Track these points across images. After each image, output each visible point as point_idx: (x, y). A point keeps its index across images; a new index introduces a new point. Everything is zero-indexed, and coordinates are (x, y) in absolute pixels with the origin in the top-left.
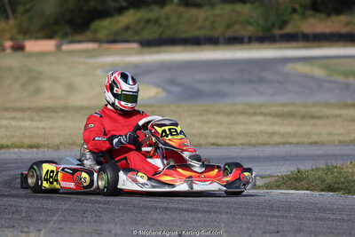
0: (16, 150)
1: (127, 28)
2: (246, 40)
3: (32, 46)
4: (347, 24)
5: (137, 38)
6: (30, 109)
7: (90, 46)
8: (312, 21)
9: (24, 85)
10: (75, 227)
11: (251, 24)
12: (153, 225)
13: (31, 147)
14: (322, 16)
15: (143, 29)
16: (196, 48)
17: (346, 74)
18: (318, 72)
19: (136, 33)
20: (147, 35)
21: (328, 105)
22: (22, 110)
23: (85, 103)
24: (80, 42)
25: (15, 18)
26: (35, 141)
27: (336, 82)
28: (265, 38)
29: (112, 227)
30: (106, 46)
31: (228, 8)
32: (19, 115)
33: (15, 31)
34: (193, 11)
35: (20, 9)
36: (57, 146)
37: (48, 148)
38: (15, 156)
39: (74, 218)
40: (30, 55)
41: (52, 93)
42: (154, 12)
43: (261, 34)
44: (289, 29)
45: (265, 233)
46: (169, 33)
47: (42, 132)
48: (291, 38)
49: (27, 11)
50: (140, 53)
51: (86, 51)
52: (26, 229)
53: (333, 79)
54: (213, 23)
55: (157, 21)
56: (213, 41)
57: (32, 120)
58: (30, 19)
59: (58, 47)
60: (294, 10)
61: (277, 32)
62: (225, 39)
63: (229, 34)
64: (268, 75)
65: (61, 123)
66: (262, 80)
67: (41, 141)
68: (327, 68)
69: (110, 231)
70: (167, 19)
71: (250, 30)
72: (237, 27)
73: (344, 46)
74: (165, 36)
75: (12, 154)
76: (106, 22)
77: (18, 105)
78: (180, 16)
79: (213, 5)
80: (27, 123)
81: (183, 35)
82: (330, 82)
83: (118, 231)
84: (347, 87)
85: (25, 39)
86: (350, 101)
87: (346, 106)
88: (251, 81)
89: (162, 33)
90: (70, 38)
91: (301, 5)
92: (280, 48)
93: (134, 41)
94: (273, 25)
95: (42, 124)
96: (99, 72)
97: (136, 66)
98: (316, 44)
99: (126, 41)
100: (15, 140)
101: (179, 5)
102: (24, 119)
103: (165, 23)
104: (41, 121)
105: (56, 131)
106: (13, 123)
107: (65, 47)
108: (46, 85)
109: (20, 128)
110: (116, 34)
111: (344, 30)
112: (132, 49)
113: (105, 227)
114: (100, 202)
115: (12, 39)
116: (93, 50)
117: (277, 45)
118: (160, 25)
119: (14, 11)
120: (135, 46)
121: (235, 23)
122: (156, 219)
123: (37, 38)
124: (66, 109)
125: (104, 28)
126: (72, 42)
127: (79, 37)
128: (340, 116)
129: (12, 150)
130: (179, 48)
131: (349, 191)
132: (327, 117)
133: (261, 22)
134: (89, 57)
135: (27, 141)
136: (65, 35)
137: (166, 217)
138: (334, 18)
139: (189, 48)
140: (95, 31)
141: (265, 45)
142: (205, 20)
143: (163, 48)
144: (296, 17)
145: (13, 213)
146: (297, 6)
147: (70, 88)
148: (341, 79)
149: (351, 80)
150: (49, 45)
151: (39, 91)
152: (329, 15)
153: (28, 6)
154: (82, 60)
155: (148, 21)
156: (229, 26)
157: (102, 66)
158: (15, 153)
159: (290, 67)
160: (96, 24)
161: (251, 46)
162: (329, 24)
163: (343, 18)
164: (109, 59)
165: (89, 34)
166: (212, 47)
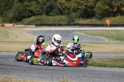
0: (3, 52)
1: (32, 21)
2: (64, 25)
3: (6, 25)
4: (90, 22)
5: (35, 24)
6: (6, 42)
7: (22, 25)
8: (81, 20)
9: (4, 35)
10: (22, 74)
11: (65, 21)
12: (44, 74)
13: (7, 52)
14: (84, 19)
15: (36, 21)
16: (50, 27)
17: (90, 35)
18: (83, 34)
19: (34, 22)
20: (37, 23)
21: (86, 43)
22: (4, 42)
23: (21, 40)
24: (19, 24)
25: (2, 18)
26: (9, 50)
27: (87, 37)
28: (69, 25)
29: (33, 74)
30: (26, 25)
31: (59, 16)
32: (4, 43)
33: (2, 21)
34: (50, 17)
35: (3, 15)
36: (15, 52)
37: (12, 52)
38: (3, 54)
39: (21, 72)
40: (6, 27)
41: (12, 38)
42: (39, 17)
43: (67, 24)
44: (75, 22)
45: (75, 77)
46: (43, 23)
47: (10, 48)
48: (75, 25)
49: (5, 16)
50: (35, 28)
51: (21, 27)
52: (8, 74)
53: (87, 36)
54: (55, 20)
55: (40, 19)
56: (55, 25)
57: (7, 45)
58: (6, 18)
59: (14, 26)
60: (76, 17)
61: (72, 23)
62: (58, 25)
63: (59, 23)
64: (70, 34)
65: (15, 46)
66: (68, 36)
67: (10, 50)
68: (85, 33)
69: (32, 76)
70: (43, 19)
71: (65, 22)
72: (61, 22)
73: (90, 27)
74: (42, 24)
75: (2, 54)
76: (26, 19)
77: (3, 40)
78: (46, 18)
79: (54, 15)
80: (6, 45)
81: (47, 23)
82: (86, 37)
83: (34, 76)
84: (91, 38)
85: (4, 23)
86: (92, 42)
87: (91, 43)
88: (65, 36)
89: (41, 23)
90: (17, 23)
91: (78, 16)
92: (73, 27)
93: (33, 25)
94: (71, 21)
95: (10, 46)
96: (24, 32)
97: (34, 31)
98: (82, 27)
99: (32, 25)
100: (3, 50)
101: (46, 15)
102: (5, 44)
103: (42, 20)
104: (10, 45)
105: (14, 48)
106: (2, 45)
107: (15, 26)
108: (10, 36)
109: (4, 46)
110: (29, 22)
111: (90, 23)
112: (33, 26)
113: (30, 74)
114: (28, 67)
115: (1, 23)
116: (23, 26)
117: (72, 27)
118: (41, 21)
119: (2, 16)
120: (34, 26)
121: (61, 20)
122: (44, 72)
123: (8, 23)
124: (16, 42)
125: (26, 21)
126: (17, 24)
127: (19, 23)
128: (89, 46)
129: (2, 52)
130: (46, 27)
131: (96, 66)
132: (86, 46)
133: (68, 20)
134: (21, 28)
135: (6, 50)
136: (15, 22)
137: (47, 72)
138: (87, 20)
139: (48, 27)
140: (23, 22)
141: (69, 26)
142: (53, 19)
143: (41, 27)
144: (77, 19)
145: (4, 70)
146: (77, 16)
147: (17, 36)
148: (89, 36)
149: (92, 36)
150: (11, 25)
151: (8, 37)
152: (86, 19)
153: (5, 15)
154: (20, 29)
155: (37, 20)
156: (59, 21)
157: (25, 31)
158: (3, 53)
159: (75, 32)
160: (24, 20)
161: (65, 27)
162: (86, 21)
163: (89, 20)
164: (27, 29)
165: (22, 22)
166: (54, 27)
